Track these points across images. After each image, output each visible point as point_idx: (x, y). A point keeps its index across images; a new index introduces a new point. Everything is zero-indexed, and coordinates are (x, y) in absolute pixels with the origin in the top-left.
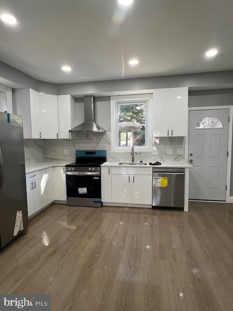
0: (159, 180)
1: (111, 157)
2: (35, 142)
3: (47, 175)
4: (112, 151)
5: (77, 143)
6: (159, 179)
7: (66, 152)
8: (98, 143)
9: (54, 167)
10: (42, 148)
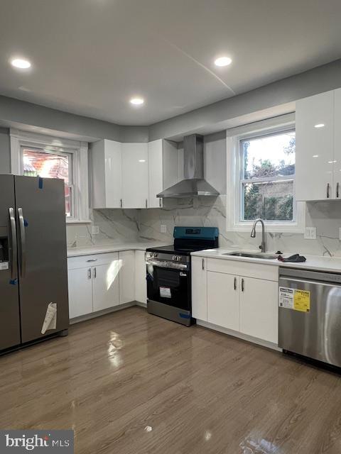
0: (291, 296)
1: (228, 240)
2: (124, 214)
3: (120, 261)
4: (228, 229)
5: (178, 214)
6: (290, 292)
7: (163, 228)
8: (206, 215)
9: (135, 250)
10: (135, 221)
